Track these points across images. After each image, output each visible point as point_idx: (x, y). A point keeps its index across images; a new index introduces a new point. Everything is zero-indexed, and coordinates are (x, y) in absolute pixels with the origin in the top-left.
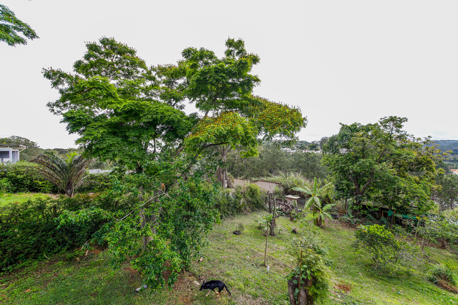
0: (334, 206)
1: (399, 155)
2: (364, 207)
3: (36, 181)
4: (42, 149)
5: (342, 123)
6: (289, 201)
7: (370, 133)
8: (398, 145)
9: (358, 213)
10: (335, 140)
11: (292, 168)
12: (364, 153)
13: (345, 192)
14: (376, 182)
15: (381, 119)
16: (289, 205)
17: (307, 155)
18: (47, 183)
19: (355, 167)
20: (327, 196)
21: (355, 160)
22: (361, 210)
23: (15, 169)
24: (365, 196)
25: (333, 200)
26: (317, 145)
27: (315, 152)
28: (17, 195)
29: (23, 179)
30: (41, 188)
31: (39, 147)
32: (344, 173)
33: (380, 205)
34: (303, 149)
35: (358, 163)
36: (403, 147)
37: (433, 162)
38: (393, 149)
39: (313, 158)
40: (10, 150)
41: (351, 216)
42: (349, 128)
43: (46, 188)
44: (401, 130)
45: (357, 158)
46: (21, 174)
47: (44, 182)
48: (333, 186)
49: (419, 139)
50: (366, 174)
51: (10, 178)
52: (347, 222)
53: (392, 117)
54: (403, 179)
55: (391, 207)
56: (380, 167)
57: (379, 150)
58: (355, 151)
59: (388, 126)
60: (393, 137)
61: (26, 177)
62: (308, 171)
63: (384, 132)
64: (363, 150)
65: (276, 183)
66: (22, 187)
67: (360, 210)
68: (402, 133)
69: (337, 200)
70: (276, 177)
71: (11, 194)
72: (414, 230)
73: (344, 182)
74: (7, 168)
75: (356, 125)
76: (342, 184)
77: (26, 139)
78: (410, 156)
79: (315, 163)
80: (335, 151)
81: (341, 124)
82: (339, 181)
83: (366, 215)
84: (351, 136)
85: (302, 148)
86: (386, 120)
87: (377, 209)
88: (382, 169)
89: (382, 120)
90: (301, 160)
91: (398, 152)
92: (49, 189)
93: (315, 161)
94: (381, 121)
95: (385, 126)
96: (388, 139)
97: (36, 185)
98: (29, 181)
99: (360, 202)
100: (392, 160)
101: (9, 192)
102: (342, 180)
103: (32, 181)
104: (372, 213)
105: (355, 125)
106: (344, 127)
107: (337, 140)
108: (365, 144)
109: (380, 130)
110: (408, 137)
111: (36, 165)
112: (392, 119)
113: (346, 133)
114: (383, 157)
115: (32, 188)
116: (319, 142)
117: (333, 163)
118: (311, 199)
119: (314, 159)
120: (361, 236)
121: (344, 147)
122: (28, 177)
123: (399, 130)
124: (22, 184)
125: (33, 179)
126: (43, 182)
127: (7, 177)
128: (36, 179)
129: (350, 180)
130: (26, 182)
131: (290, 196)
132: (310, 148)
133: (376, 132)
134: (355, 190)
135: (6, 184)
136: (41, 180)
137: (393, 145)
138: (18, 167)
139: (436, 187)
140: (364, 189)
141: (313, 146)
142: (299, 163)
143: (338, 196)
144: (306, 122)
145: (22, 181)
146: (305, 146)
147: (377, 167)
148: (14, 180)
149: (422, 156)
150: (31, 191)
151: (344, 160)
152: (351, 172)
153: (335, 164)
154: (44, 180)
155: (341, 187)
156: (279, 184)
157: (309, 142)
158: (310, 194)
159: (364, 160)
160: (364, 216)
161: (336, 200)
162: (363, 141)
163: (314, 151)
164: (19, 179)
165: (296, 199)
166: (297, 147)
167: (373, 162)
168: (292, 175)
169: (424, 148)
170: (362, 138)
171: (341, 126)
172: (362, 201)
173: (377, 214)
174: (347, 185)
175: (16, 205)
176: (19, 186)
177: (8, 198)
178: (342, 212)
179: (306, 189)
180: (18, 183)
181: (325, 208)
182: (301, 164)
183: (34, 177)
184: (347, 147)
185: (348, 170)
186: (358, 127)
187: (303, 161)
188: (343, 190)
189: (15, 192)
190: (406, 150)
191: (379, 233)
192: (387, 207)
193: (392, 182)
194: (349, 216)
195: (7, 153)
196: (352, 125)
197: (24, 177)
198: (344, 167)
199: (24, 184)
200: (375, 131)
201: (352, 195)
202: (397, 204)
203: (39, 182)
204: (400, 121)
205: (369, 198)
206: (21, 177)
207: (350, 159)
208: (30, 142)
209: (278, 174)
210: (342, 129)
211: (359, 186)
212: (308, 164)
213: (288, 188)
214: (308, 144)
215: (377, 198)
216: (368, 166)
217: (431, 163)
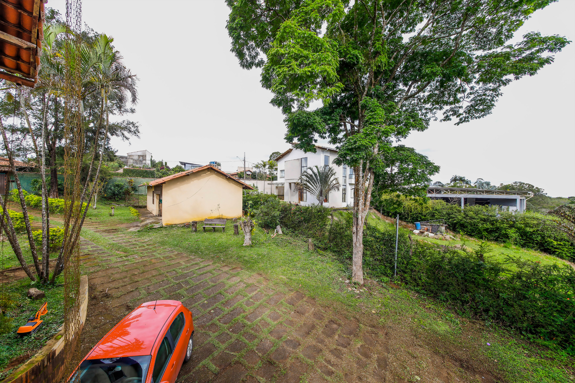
3: (549, 239)
4: (550, 198)
18: (565, 245)
23: (524, 220)
28: (526, 251)
29: (532, 233)
30: (557, 250)
31: (546, 194)
40: (518, 197)
43: (564, 252)
46: (530, 227)
47: (562, 243)
51: (519, 229)
61: (537, 231)
66: (530, 243)
71: (519, 248)
74: (516, 218)
77: (529, 185)
92: (569, 255)
97: (548, 245)
98: (540, 238)
101: (517, 244)
103: (543, 238)
111: (556, 218)
115: (543, 246)
122: (539, 232)
124: (530, 239)
125: (545, 236)
126: (559, 243)
127: (515, 228)
128: (549, 237)
130: (536, 238)
135: (514, 235)
136: (556, 239)
138: (527, 218)
145: (531, 235)
148: (522, 232)
150: (541, 250)
154: (562, 240)
164: (528, 232)
175: (537, 264)
176: (527, 240)
177: (516, 251)
180: (527, 236)
183: (547, 233)
189: (523, 246)
195: (515, 200)
197: (534, 231)
199: (533, 240)
203: (554, 241)
206: (531, 230)
208: (535, 188)
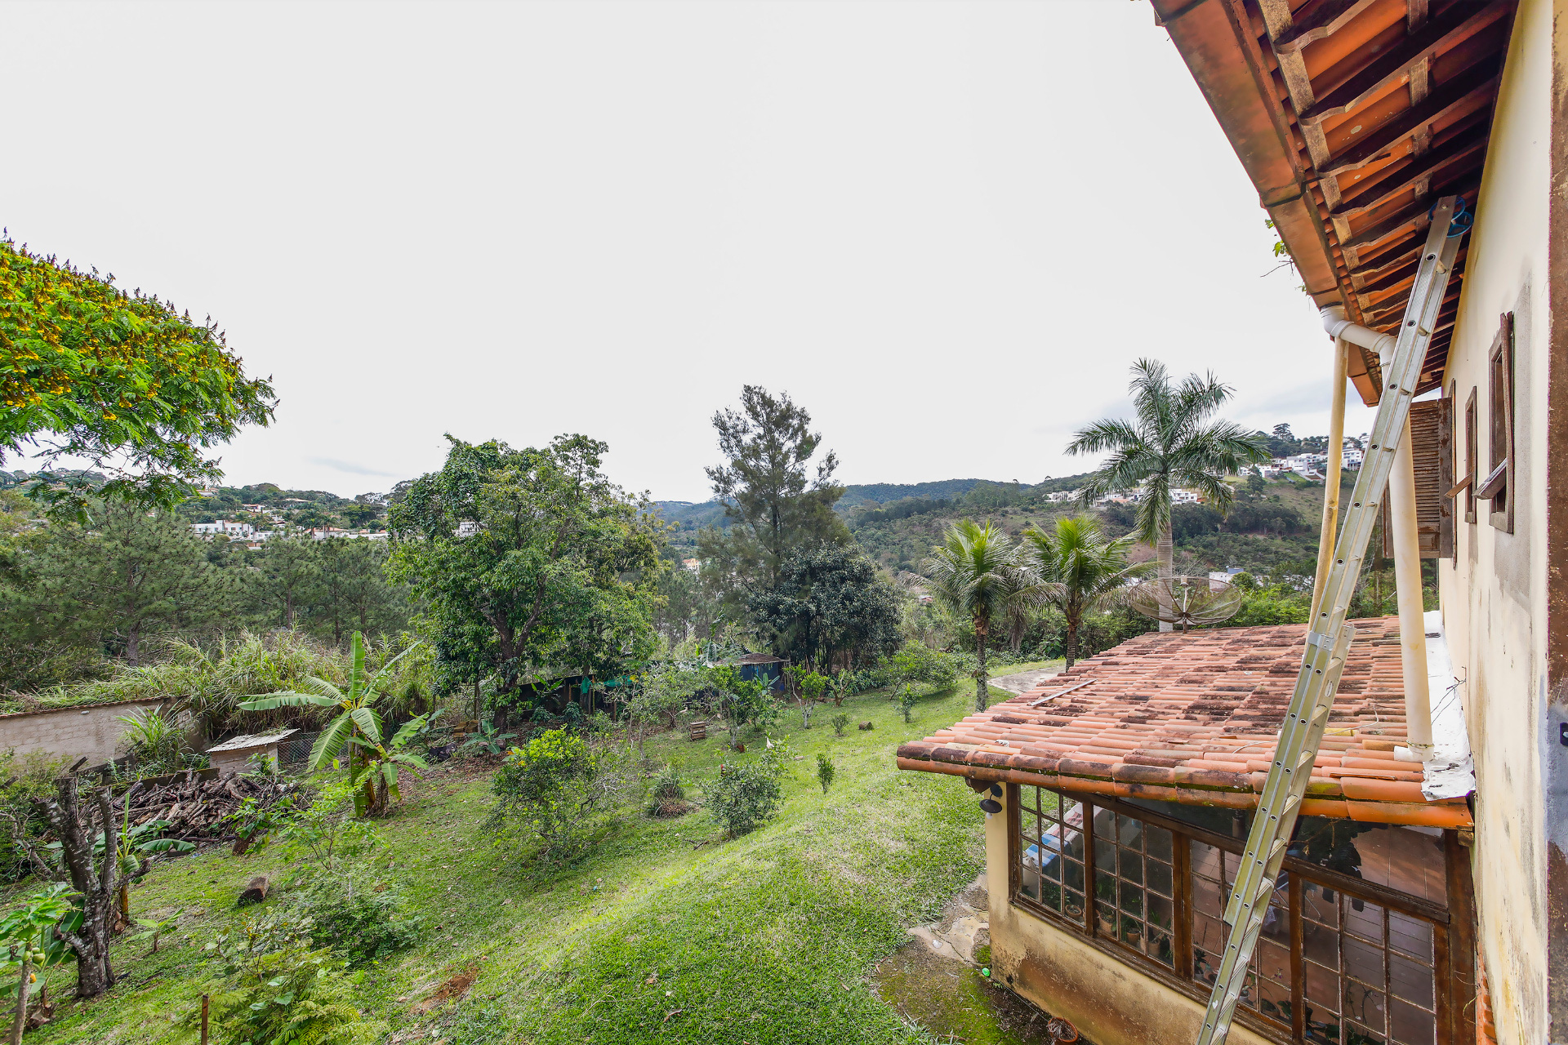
0: (440, 719)
1: (596, 534)
2: (527, 690)
5: (455, 437)
6: (225, 769)
7: (532, 475)
8: (595, 510)
9: (510, 715)
10: (432, 492)
11: (252, 609)
12: (518, 532)
13: (472, 660)
14: (553, 612)
15: (556, 438)
16: (230, 785)
17: (329, 547)
19: (496, 578)
20: (413, 692)
21: (498, 553)
22: (517, 701)
24: (527, 658)
25: (434, 696)
26: (380, 508)
27: (371, 537)
32: (468, 598)
33: (562, 671)
34: (317, 525)
35: (504, 563)
36: (603, 514)
37: (654, 547)
38: (583, 516)
39: (356, 559)
41: (490, 732)
42: (476, 453)
44: (598, 471)
45: (501, 548)
48: (432, 651)
49: (631, 496)
50: (527, 594)
52: (479, 756)
53: (577, 435)
54: (607, 594)
55: (586, 670)
56: (557, 568)
57: (555, 521)
58: (494, 527)
59: (572, 458)
60: (583, 489)
62: (336, 611)
63: (565, 473)
64: (516, 524)
65: (147, 702)
67: (513, 702)
68: (601, 480)
69: (446, 693)
70: (146, 669)
72: (626, 711)
73: (466, 628)
75: (495, 449)
76: (461, 635)
78: (617, 536)
79: (364, 577)
80: (433, 528)
81: (449, 437)
82: (450, 630)
83: (531, 713)
84: (481, 479)
85: (311, 520)
86: (567, 442)
87: (557, 686)
88: (562, 574)
89: (559, 440)
90: (302, 569)
91: (592, 526)
93: (363, 570)
94: (556, 442)
95: (566, 458)
96: (573, 495)
99: (515, 677)
100: (585, 548)
102: (461, 623)
104: (548, 703)
105: (490, 447)
106: (460, 450)
107: (439, 492)
108: (519, 506)
109: (555, 469)
110: (613, 491)
112: (579, 442)
113: (465, 469)
114: (565, 540)
116: (386, 497)
117: (427, 568)
118: (339, 723)
119: (360, 561)
120: (511, 783)
121: (465, 515)
123: (594, 472)
129: (485, 619)
131: (239, 742)
132: (347, 521)
133: (546, 474)
134: (498, 646)
137: (582, 509)
139: (659, 600)
140: (524, 636)
141: (362, 514)
142: (290, 585)
143: (448, 681)
144: (268, 402)
146: (324, 514)
147: (551, 570)
149: (638, 534)
151: (465, 557)
152: (486, 590)
153: (434, 573)
155: (457, 648)
156: (166, 700)
157: (342, 496)
158: (337, 703)
159: (519, 553)
160: (527, 716)
161: (442, 695)
162: (514, 496)
163: (365, 533)
165: (270, 746)
166: (288, 517)
167: (540, 556)
168: (252, 642)
169: (639, 517)
170: (511, 489)
171: (450, 445)
172: (519, 675)
173: (557, 698)
174: (477, 638)
178: (464, 730)
179: (319, 690)
181: (398, 740)
182: (298, 590)
184: (473, 514)
185: (479, 587)
186: (502, 453)
187: (310, 574)
188: (464, 655)
190: (610, 520)
191: (550, 754)
192: (579, 671)
193: (585, 603)
194: (483, 733)
196: (485, 447)
198: (465, 579)
200: (543, 468)
201: (492, 664)
202: (598, 658)
204: (594, 449)
205: (537, 661)
207: (481, 552)
209: (154, 655)
210: (454, 454)
211: (511, 632)
212: (335, 584)
213: (226, 710)
214: (340, 504)
215: (556, 654)
216: (529, 568)
217: (651, 551)
